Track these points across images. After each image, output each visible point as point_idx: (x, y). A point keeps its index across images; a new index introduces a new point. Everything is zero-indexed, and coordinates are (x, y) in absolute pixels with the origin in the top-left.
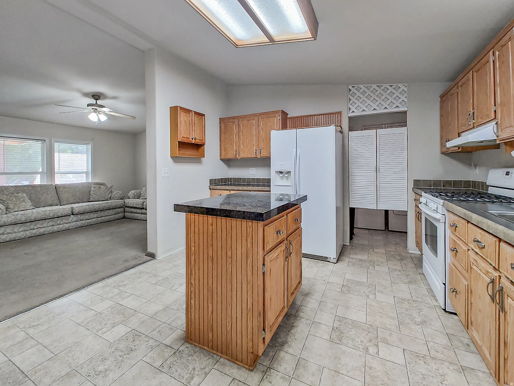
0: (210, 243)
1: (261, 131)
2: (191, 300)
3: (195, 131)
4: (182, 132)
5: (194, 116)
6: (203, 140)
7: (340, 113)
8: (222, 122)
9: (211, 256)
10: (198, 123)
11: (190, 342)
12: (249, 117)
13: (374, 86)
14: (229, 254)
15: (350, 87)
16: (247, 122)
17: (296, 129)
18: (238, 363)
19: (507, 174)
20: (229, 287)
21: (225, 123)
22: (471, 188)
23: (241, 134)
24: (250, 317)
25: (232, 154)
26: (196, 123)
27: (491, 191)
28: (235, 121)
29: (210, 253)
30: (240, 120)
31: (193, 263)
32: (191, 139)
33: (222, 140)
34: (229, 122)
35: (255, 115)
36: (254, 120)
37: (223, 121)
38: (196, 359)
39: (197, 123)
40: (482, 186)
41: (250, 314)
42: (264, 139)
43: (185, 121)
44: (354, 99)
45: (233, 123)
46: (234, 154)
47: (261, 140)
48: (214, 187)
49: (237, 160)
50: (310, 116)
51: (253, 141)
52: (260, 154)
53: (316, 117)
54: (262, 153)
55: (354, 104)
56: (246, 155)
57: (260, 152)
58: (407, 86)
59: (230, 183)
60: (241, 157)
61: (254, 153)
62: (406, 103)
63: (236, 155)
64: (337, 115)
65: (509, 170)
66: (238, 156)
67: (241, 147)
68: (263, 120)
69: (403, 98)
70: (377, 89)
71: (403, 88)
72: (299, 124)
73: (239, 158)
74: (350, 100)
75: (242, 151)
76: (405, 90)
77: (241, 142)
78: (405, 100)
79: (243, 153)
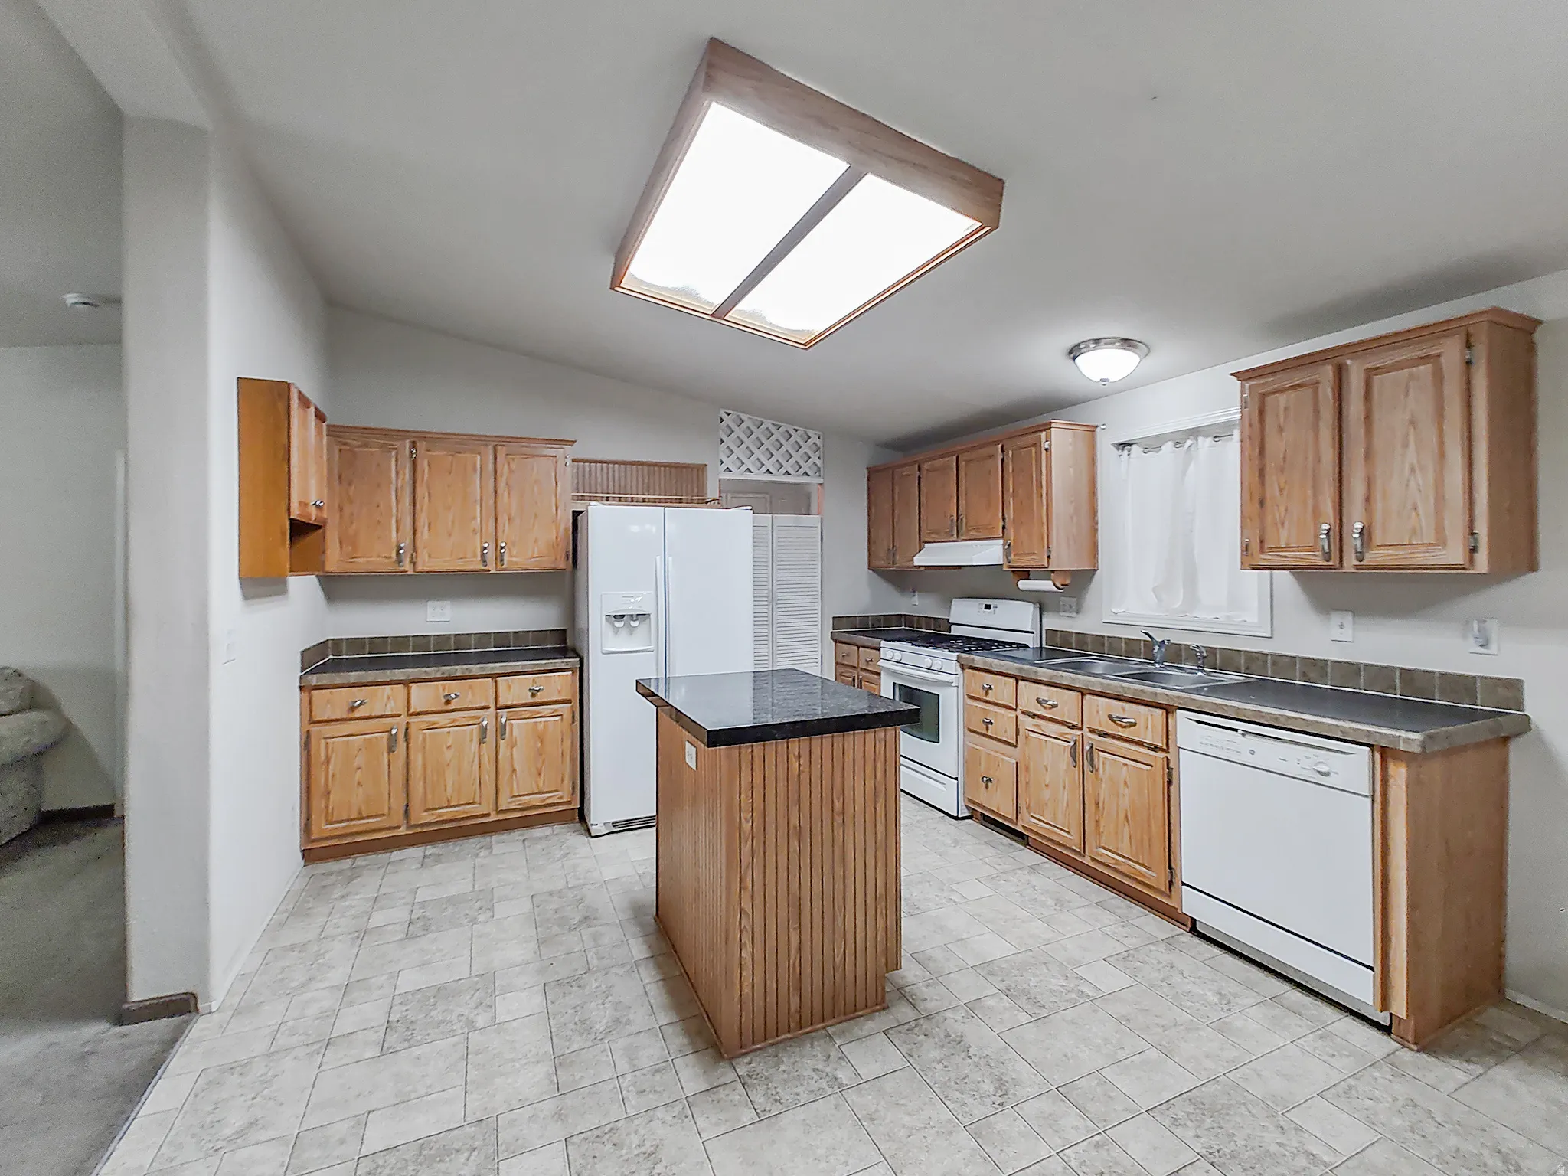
0: (793, 796)
1: (504, 490)
2: (741, 950)
5: (314, 422)
7: (702, 468)
8: (336, 440)
9: (795, 827)
11: (744, 1051)
12: (460, 443)
13: (768, 423)
14: (838, 805)
15: (723, 414)
16: (450, 457)
17: (663, 508)
18: (860, 1013)
19: (988, 607)
20: (839, 872)
21: (345, 444)
22: (903, 627)
23: (421, 491)
24: (882, 910)
25: (379, 557)
27: (956, 631)
28: (397, 444)
29: (794, 821)
30: (422, 445)
31: (746, 859)
32: (311, 506)
34: (366, 445)
35: (481, 440)
36: (480, 454)
38: (792, 1060)
40: (943, 625)
41: (881, 905)
42: (513, 515)
44: (729, 442)
45: (387, 449)
46: (390, 557)
47: (503, 519)
48: (326, 678)
49: (403, 576)
50: (632, 463)
51: (475, 518)
52: (499, 561)
53: (645, 468)
54: (506, 558)
55: (728, 452)
56: (445, 562)
57: (502, 555)
58: (821, 437)
59: (331, 657)
60: (420, 568)
61: (475, 556)
62: (820, 468)
63: (399, 561)
64: (695, 471)
65: (988, 602)
66: (407, 566)
67: (424, 535)
68: (513, 459)
69: (814, 459)
70: (773, 429)
71: (814, 439)
72: (599, 480)
73: (410, 572)
74: (722, 441)
75: (425, 548)
76: (818, 444)
77: (423, 520)
78: (818, 462)
79: (430, 556)
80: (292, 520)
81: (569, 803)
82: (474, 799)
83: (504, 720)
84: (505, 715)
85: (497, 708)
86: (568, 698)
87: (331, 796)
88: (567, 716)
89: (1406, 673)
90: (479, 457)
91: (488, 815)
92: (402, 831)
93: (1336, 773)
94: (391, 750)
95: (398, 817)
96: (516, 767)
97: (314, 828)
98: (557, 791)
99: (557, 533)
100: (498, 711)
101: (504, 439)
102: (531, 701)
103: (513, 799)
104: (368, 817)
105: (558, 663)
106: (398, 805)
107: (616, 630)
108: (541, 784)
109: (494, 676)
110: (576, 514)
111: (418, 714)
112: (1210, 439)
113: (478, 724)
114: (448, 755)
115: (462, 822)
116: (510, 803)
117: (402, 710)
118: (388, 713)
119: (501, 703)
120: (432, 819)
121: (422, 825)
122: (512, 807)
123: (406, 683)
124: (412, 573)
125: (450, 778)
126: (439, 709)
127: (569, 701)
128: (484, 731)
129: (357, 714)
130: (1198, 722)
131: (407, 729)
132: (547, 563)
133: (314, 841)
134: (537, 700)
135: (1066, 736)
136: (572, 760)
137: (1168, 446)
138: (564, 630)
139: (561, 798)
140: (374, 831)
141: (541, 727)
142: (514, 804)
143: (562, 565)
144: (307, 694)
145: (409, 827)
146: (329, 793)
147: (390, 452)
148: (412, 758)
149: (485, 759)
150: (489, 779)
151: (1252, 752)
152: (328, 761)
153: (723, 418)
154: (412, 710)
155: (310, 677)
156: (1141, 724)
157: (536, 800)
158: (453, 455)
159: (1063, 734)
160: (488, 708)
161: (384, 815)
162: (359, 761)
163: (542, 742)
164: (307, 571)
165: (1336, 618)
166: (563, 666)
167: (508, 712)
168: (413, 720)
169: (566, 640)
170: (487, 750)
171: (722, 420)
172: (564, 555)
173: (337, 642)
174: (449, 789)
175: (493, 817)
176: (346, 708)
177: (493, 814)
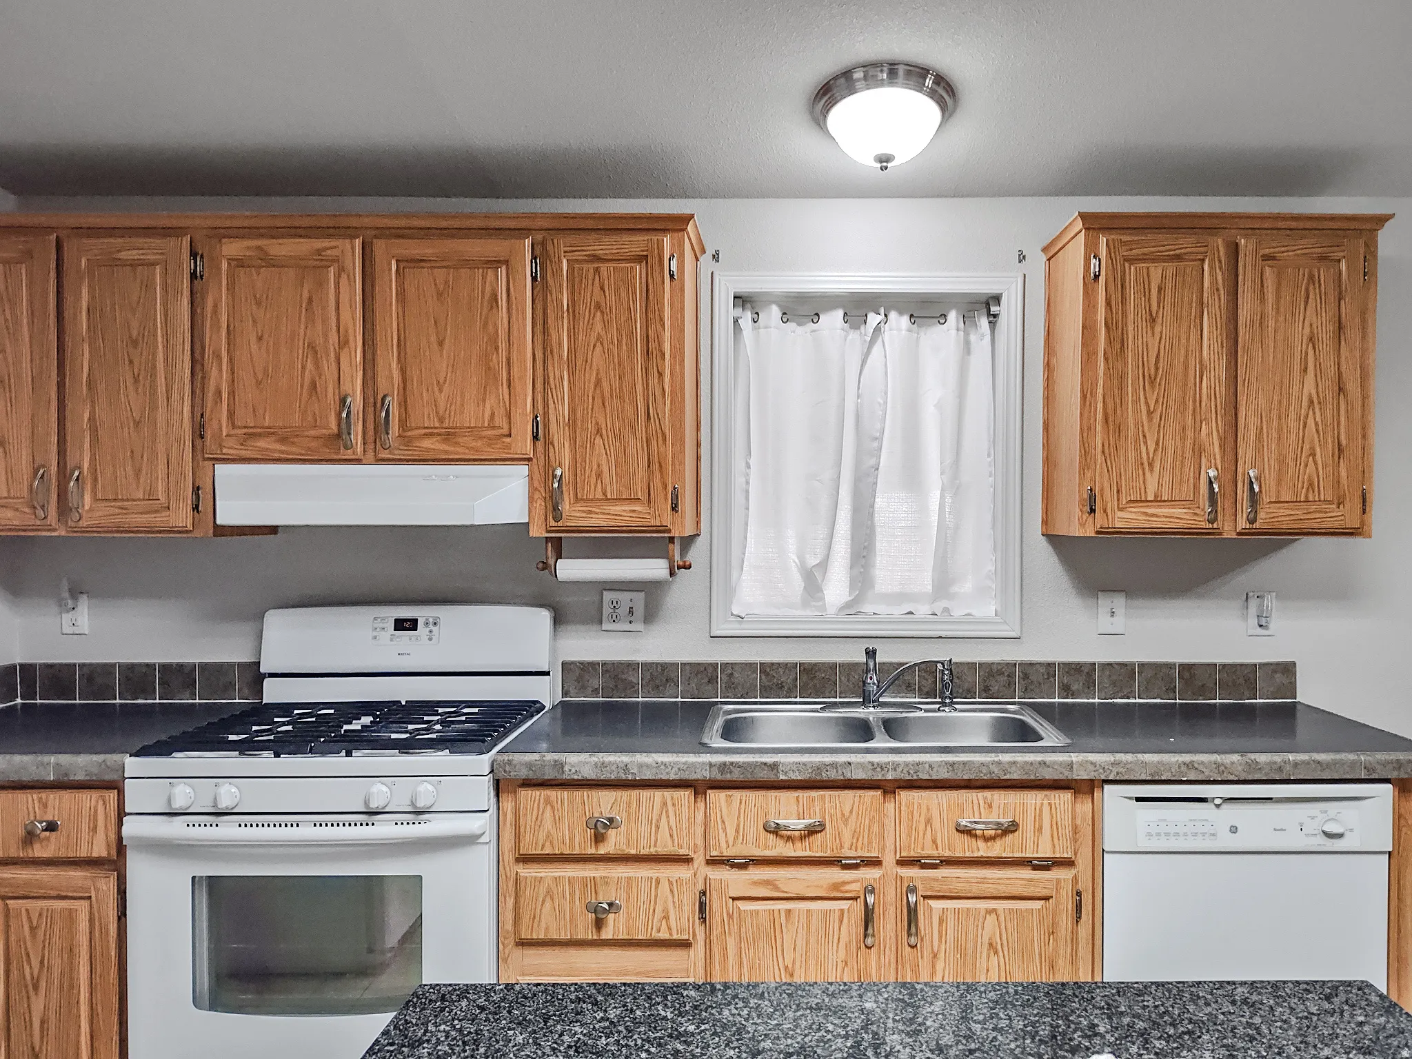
19: (406, 625)
65: (406, 612)
89: (1187, 668)
93: (1351, 830)
112: (905, 320)
130: (1138, 799)
135: (847, 887)
137: (833, 320)
151: (1234, 830)
156: (1027, 826)
159: (836, 886)
165: (1105, 602)
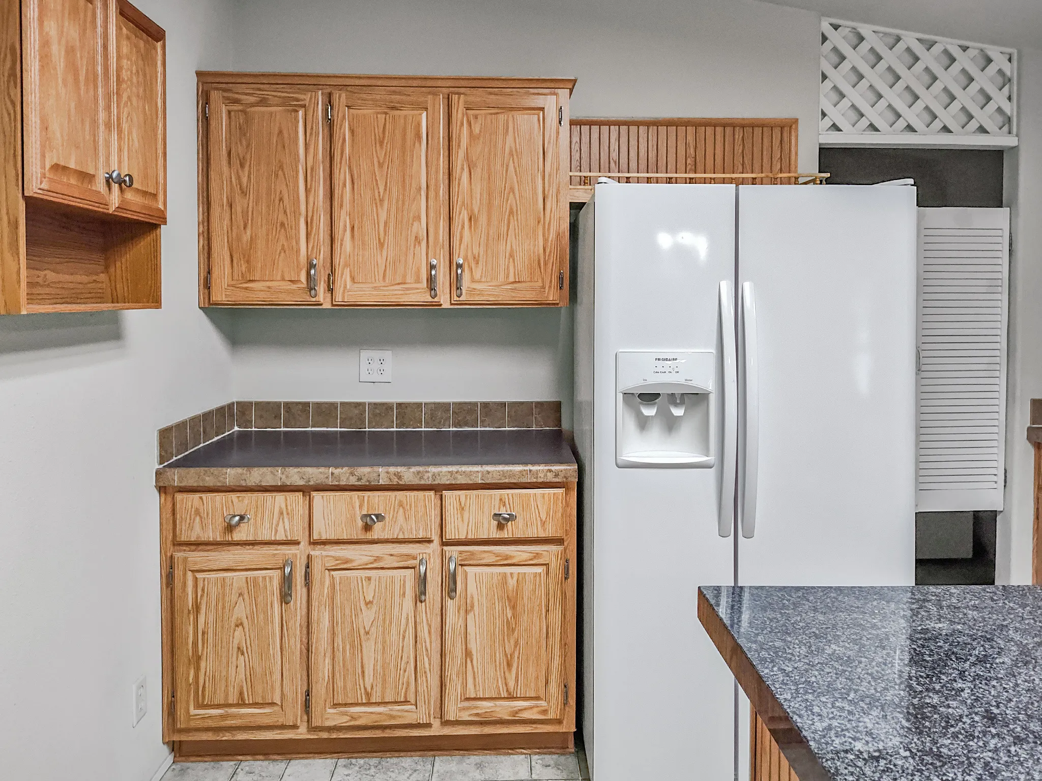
1: (463, 169)
3: (120, 132)
4: (55, 127)
5: (119, 29)
6: (155, 196)
7: (787, 127)
8: (215, 95)
10: (135, 80)
12: (396, 91)
13: (910, 39)
15: (825, 27)
16: (381, 117)
21: (236, 101)
23: (342, 175)
25: (279, 280)
26: (125, 75)
28: (306, 97)
30: (340, 99)
32: (100, 186)
33: (219, 196)
34: (263, 102)
35: (428, 84)
36: (426, 109)
37: (225, 90)
39: (131, 80)
42: (476, 211)
43: (70, 51)
44: (839, 77)
45: (293, 107)
46: (299, 281)
47: (460, 217)
48: (192, 476)
49: (313, 313)
50: (669, 123)
51: (418, 218)
52: (454, 288)
53: (691, 130)
54: (466, 283)
55: (834, 97)
56: (375, 288)
57: (459, 278)
58: (1015, 58)
59: (236, 428)
60: (339, 298)
61: (418, 281)
62: (1009, 120)
63: (311, 287)
64: (777, 132)
66: (322, 295)
67: (346, 244)
68: (476, 117)
69: (999, 99)
70: (918, 49)
71: (1000, 62)
72: (614, 155)
73: (327, 305)
74: (824, 77)
75: (346, 265)
76: (1008, 73)
77: (343, 220)
78: (1007, 108)
79: (353, 279)
80: (29, 201)
81: (559, 722)
82: (405, 697)
83: (452, 567)
84: (455, 555)
85: (444, 544)
86: (559, 534)
87: (203, 664)
88: (556, 565)
90: (424, 114)
91: (428, 725)
92: (302, 733)
94: (285, 596)
95: (293, 713)
96: (473, 646)
97: (180, 713)
98: (537, 698)
99: (546, 240)
100: (445, 548)
101: (463, 83)
102: (495, 534)
103: (466, 704)
104: (255, 705)
105: (541, 471)
106: (295, 689)
107: (643, 423)
108: (512, 684)
109: (437, 489)
110: (576, 207)
111: (324, 543)
113: (414, 568)
114: (367, 616)
115: (388, 731)
116: (464, 709)
117: (299, 534)
118: (281, 537)
119: (450, 535)
120: (342, 721)
121: (330, 729)
122: (465, 716)
123: (306, 490)
124: (329, 307)
125: (370, 653)
126: (354, 537)
127: (559, 541)
128: (422, 581)
129: (238, 536)
131: (308, 567)
132: (526, 294)
133: (181, 731)
134: (505, 534)
136: (564, 645)
138: (558, 405)
139: (545, 712)
140: (260, 728)
141: (512, 582)
142: (467, 713)
143: (552, 295)
144: (169, 499)
145: (312, 729)
146: (199, 658)
147: (297, 111)
148: (315, 615)
149: (424, 633)
150: (430, 664)
152: (197, 608)
153: (826, 34)
154: (316, 536)
155: (169, 472)
157: (503, 709)
158: (386, 113)
160: (430, 541)
161: (273, 704)
162: (241, 611)
163: (514, 608)
164: (137, 302)
166: (550, 478)
167: (461, 552)
168: (316, 552)
169: (560, 421)
170: (428, 614)
171: (824, 39)
172: (555, 281)
173: (244, 407)
174: (369, 671)
175: (437, 730)
176: (220, 524)
177: (436, 723)
